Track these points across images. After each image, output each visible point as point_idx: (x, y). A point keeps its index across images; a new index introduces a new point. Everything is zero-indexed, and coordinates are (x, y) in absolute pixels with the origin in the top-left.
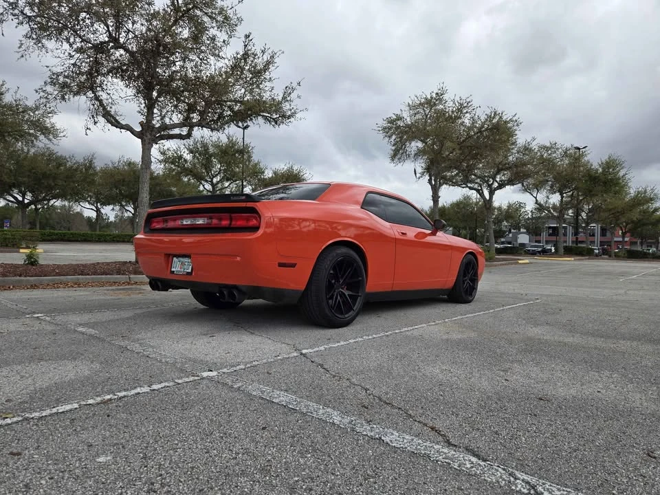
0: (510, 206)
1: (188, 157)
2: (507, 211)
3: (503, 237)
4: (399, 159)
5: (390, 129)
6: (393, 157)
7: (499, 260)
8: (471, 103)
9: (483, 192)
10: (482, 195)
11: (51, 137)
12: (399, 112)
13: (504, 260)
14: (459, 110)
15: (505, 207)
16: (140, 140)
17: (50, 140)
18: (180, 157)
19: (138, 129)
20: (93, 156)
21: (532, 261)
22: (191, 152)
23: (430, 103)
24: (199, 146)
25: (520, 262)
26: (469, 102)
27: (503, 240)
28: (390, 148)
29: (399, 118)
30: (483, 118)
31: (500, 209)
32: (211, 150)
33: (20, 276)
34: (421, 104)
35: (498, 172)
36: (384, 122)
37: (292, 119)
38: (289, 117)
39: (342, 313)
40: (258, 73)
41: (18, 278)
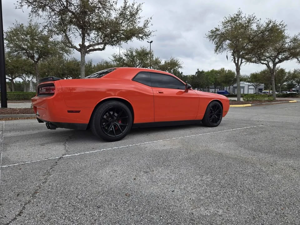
0: (295, 71)
1: (124, 58)
2: (294, 74)
3: (293, 88)
4: (219, 51)
5: (212, 36)
6: (216, 51)
7: (277, 101)
8: (255, 18)
9: (269, 65)
10: (268, 66)
11: (69, 54)
12: (217, 27)
13: (280, 101)
14: (249, 22)
15: (292, 72)
16: (80, 52)
17: (68, 55)
18: (122, 58)
19: (79, 47)
20: (91, 60)
21: (298, 101)
22: (126, 55)
23: (234, 20)
24: (129, 52)
25: (290, 101)
26: (254, 17)
27: (293, 89)
28: (214, 46)
29: (217, 30)
30: (265, 25)
31: (289, 73)
32: (134, 54)
33: (24, 114)
34: (229, 21)
35: (278, 54)
36: (210, 33)
37: (149, 36)
38: (148, 36)
39: (114, 135)
40: (133, 15)
41: (23, 114)
